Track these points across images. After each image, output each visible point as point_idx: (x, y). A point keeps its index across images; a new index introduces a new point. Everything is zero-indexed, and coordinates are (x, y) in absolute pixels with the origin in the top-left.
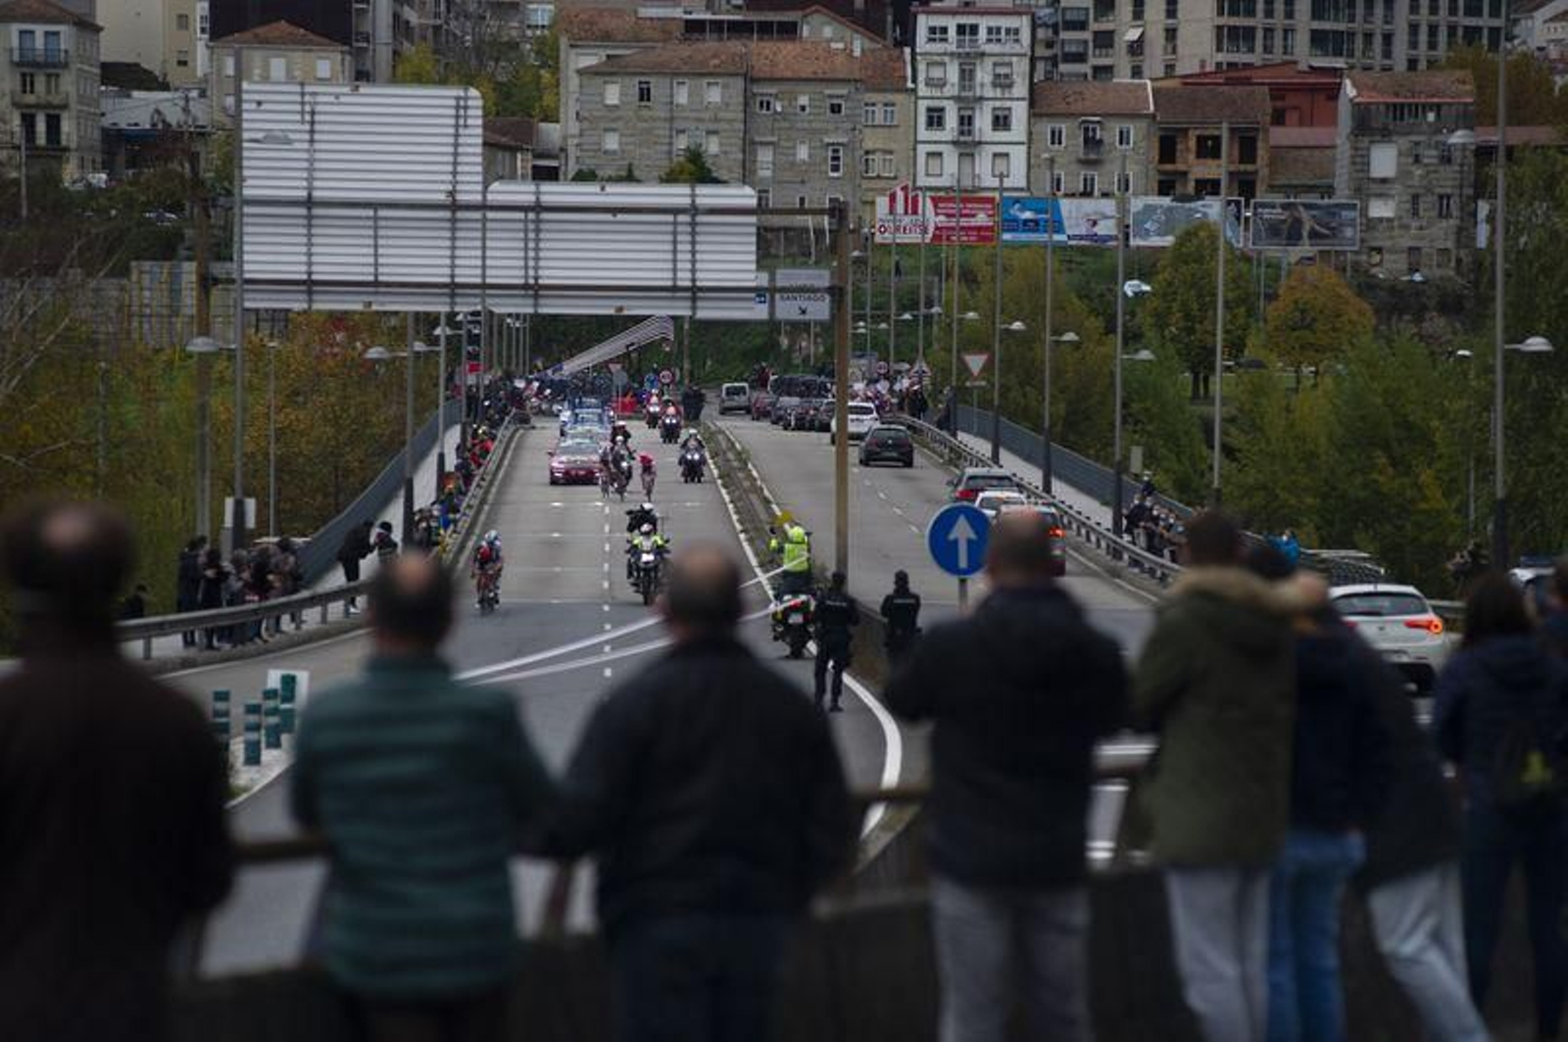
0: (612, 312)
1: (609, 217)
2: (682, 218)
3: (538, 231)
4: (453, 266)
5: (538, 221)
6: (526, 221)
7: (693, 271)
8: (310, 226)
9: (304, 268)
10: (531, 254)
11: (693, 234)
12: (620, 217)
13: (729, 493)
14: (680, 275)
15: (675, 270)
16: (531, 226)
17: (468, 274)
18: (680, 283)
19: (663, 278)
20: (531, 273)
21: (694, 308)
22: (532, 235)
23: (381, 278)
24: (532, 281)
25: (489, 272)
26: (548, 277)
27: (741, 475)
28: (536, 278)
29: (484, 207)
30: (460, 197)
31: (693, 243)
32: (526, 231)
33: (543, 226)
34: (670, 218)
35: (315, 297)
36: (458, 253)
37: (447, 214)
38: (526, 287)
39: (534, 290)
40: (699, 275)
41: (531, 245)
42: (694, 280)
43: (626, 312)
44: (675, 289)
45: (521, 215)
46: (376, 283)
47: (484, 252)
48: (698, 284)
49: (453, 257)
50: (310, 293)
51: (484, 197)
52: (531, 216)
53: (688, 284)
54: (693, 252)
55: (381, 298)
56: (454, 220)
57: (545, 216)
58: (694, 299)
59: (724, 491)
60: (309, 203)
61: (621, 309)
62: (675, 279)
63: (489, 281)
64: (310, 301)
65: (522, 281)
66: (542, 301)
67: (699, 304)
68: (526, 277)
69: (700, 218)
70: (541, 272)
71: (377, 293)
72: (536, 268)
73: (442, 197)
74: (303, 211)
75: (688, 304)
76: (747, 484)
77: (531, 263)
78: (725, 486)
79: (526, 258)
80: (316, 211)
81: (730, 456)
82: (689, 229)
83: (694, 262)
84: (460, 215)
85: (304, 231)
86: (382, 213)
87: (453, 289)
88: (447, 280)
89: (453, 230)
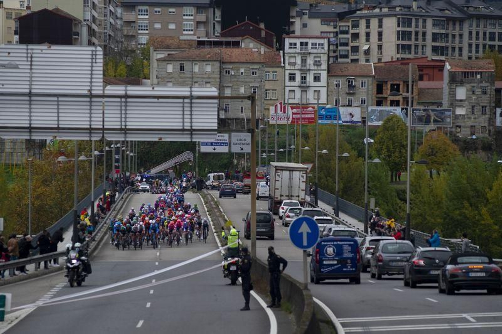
0: (157, 140)
1: (156, 100)
2: (186, 101)
3: (126, 106)
4: (91, 121)
5: (126, 102)
6: (121, 102)
7: (191, 122)
8: (30, 104)
9: (28, 122)
10: (123, 116)
11: (191, 107)
12: (161, 100)
13: (211, 217)
14: (185, 124)
15: (183, 122)
16: (123, 104)
17: (97, 124)
18: (185, 128)
19: (179, 126)
20: (123, 123)
21: (191, 138)
22: (123, 108)
23: (60, 126)
24: (123, 127)
25: (105, 123)
26: (131, 125)
27: (216, 210)
28: (126, 126)
29: (103, 96)
30: (93, 92)
31: (191, 111)
32: (121, 106)
33: (128, 104)
34: (181, 100)
35: (32, 134)
36: (92, 115)
37: (88, 99)
38: (121, 129)
39: (125, 131)
40: (193, 124)
41: (123, 112)
42: (191, 126)
43: (163, 140)
44: (183, 130)
45: (119, 100)
46: (58, 128)
47: (103, 115)
48: (193, 128)
49: (91, 117)
50: (30, 132)
51: (104, 92)
52: (123, 100)
53: (189, 128)
54: (191, 115)
55: (60, 134)
56: (91, 102)
57: (129, 100)
58: (191, 134)
59: (209, 217)
60: (30, 94)
61: (161, 139)
62: (183, 126)
63: (105, 127)
64: (30, 136)
65: (119, 127)
66: (128, 135)
67: (194, 136)
68: (121, 125)
69: (194, 101)
70: (128, 123)
71: (59, 132)
72: (126, 122)
73: (86, 92)
74: (27, 98)
75: (189, 136)
76: (218, 214)
77: (123, 120)
78: (210, 215)
79: (121, 117)
80: (33, 98)
81: (212, 203)
82: (189, 105)
83: (191, 119)
84: (94, 99)
85: (28, 106)
86: (60, 99)
87: (91, 130)
88: (88, 127)
89: (91, 106)
